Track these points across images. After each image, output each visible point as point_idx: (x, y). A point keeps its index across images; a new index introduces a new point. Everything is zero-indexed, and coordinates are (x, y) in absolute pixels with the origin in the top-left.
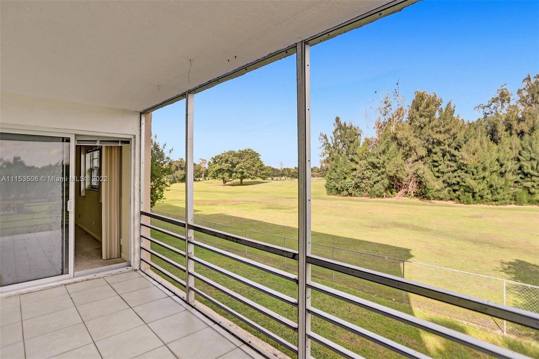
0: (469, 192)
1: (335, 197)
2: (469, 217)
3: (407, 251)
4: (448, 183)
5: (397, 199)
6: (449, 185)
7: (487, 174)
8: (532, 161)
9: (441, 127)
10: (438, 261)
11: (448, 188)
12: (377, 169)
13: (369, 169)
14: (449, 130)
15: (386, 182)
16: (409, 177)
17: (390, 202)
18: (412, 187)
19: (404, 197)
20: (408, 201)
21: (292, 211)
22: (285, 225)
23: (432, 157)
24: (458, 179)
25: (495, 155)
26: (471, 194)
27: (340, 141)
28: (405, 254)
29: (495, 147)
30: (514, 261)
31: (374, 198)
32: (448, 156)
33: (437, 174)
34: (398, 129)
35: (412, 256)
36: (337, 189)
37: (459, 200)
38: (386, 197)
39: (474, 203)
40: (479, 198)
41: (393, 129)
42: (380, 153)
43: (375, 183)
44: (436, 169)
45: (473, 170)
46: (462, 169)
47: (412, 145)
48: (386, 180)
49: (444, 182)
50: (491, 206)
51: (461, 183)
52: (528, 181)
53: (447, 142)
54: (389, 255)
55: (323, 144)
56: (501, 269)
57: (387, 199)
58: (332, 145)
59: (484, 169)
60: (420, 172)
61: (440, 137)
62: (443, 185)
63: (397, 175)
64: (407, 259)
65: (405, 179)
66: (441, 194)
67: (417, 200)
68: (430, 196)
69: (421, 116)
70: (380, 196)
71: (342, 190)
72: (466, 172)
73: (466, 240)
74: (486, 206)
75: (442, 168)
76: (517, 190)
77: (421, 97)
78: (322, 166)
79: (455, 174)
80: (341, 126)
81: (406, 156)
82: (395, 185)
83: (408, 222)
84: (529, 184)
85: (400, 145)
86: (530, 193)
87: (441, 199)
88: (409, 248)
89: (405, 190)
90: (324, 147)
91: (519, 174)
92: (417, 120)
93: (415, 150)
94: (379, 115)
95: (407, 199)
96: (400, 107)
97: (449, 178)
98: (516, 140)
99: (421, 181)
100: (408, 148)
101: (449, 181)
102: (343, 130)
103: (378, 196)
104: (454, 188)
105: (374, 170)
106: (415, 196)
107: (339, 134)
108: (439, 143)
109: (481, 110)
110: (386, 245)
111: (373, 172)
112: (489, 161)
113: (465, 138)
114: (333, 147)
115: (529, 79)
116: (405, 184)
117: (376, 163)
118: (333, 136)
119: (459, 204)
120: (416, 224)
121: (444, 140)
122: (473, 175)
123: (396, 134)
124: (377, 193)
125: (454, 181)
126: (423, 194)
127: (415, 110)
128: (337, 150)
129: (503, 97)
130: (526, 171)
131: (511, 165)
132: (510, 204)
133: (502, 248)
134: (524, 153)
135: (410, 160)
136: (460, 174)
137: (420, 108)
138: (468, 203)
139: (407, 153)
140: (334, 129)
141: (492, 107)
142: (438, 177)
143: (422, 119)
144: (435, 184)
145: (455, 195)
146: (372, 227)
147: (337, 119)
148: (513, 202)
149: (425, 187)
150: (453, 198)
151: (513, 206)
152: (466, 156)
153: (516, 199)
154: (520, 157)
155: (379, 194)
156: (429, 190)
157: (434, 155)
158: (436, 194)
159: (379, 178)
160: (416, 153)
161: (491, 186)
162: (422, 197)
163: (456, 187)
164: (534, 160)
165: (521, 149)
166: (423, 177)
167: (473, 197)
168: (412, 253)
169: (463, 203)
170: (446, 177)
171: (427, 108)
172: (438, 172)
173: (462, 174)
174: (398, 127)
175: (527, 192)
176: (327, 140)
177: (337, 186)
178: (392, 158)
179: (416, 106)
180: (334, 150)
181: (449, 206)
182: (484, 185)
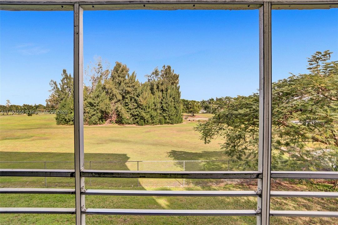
0: (143, 119)
1: (64, 126)
2: (145, 132)
3: (125, 155)
4: (133, 115)
5: (106, 125)
6: (133, 116)
7: (150, 110)
8: (166, 104)
9: (130, 84)
10: (142, 158)
11: (133, 118)
12: (93, 107)
13: (88, 107)
14: (134, 86)
15: (100, 114)
16: (113, 111)
17: (102, 127)
18: (114, 118)
19: (110, 123)
20: (112, 126)
21: (30, 139)
22: (29, 151)
23: (125, 100)
24: (138, 113)
25: (153, 101)
26: (143, 120)
27: (66, 87)
28: (125, 158)
29: (153, 97)
30: (171, 151)
31: (92, 125)
32: (133, 100)
33: (127, 110)
34: (106, 82)
35: (129, 158)
36: (65, 120)
37: (138, 123)
38: (99, 124)
39: (144, 125)
40: (147, 122)
41: (103, 82)
42: (95, 97)
43: (92, 116)
44: (127, 107)
45: (145, 108)
46: (140, 107)
47: (114, 93)
48: (99, 114)
49: (131, 114)
50: (151, 126)
51: (139, 115)
52: (164, 113)
53: (132, 93)
54: (117, 159)
55: (53, 88)
56: (168, 156)
57: (100, 126)
58: (60, 89)
59: (149, 107)
60: (119, 109)
61: (129, 89)
62: (130, 116)
63: (106, 110)
64: (127, 160)
65: (111, 113)
66: (129, 121)
67: (117, 125)
68: (124, 122)
69: (119, 76)
70: (96, 124)
71: (69, 121)
72: (142, 109)
73: (149, 144)
74: (149, 126)
75: (130, 106)
76: (161, 117)
77: (119, 65)
78: (47, 104)
79: (137, 110)
80: (67, 76)
81: (111, 99)
82: (104, 116)
83: (117, 138)
84: (165, 115)
85: (107, 92)
86: (165, 118)
87: (129, 124)
88: (125, 153)
89: (110, 119)
90: (54, 91)
91: (161, 110)
92: (117, 78)
93: (116, 96)
94: (94, 72)
95: (111, 125)
96: (107, 69)
97: (133, 112)
98: (160, 93)
99: (119, 114)
100: (111, 95)
101: (133, 114)
102: (69, 79)
103: (94, 124)
104: (135, 117)
105: (92, 107)
106: (115, 123)
107: (66, 82)
108: (129, 93)
109: (147, 77)
110: (112, 154)
111: (91, 108)
112: (151, 104)
113: (142, 91)
114: (62, 91)
115: (164, 66)
116: (110, 116)
117: (93, 103)
118: (61, 83)
119: (138, 126)
120: (122, 139)
121: (131, 91)
122: (144, 110)
123: (105, 86)
124: (94, 122)
125: (136, 114)
126: (120, 121)
127: (116, 72)
128: (64, 94)
129: (156, 73)
130: (164, 108)
131: (159, 106)
132: (158, 124)
133: (164, 146)
134: (164, 100)
135: (113, 101)
136: (139, 110)
137: (119, 72)
138: (142, 125)
139: (111, 97)
140: (62, 78)
141: (152, 76)
142: (128, 112)
143: (120, 78)
144: (126, 116)
145: (136, 121)
146: (98, 144)
147: (64, 71)
148: (159, 123)
149: (121, 117)
150: (135, 122)
151: (159, 125)
152: (142, 100)
153: (160, 122)
154: (162, 101)
155: (95, 123)
156: (123, 119)
157: (126, 99)
158: (127, 121)
159: (95, 113)
160: (116, 98)
161: (151, 116)
162: (119, 123)
163: (137, 117)
164: (167, 103)
165: (162, 98)
166: (121, 112)
167: (144, 121)
168: (128, 156)
169: (140, 125)
170: (132, 111)
171: (122, 72)
172: (128, 109)
173: (140, 110)
174: (106, 81)
175: (164, 118)
176: (56, 86)
177: (66, 118)
178: (103, 100)
179: (116, 70)
180: (62, 93)
181: (134, 127)
182: (149, 116)
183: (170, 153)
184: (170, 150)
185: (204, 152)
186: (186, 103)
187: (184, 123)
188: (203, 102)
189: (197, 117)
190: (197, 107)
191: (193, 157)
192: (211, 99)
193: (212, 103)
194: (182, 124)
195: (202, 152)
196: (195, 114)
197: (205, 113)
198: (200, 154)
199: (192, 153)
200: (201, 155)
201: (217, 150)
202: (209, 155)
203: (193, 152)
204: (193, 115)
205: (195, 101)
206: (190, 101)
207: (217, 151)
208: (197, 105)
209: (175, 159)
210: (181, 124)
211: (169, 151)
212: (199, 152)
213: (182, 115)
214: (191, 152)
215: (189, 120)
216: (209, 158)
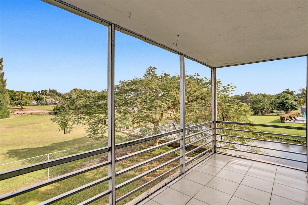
30: (8, 151)
56: (8, 157)
183: (8, 153)
184: (6, 150)
185: (53, 145)
186: (11, 93)
187: (12, 117)
188: (34, 93)
189: (26, 109)
190: (27, 98)
191: (43, 151)
192: (44, 90)
193: (46, 94)
194: (9, 118)
195: (51, 144)
196: (23, 107)
197: (37, 105)
198: (49, 147)
199: (40, 148)
200: (51, 148)
201: (66, 139)
202: (61, 146)
203: (41, 146)
204: (22, 108)
205: (24, 92)
206: (16, 91)
207: (67, 141)
208: (27, 96)
209: (20, 158)
210: (6, 119)
211: (5, 152)
212: (48, 145)
213: (8, 108)
214: (38, 148)
215: (17, 114)
216: (63, 148)
